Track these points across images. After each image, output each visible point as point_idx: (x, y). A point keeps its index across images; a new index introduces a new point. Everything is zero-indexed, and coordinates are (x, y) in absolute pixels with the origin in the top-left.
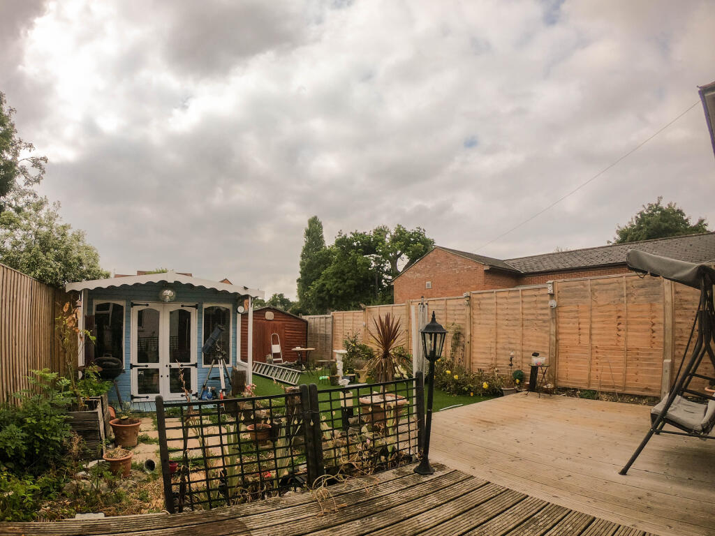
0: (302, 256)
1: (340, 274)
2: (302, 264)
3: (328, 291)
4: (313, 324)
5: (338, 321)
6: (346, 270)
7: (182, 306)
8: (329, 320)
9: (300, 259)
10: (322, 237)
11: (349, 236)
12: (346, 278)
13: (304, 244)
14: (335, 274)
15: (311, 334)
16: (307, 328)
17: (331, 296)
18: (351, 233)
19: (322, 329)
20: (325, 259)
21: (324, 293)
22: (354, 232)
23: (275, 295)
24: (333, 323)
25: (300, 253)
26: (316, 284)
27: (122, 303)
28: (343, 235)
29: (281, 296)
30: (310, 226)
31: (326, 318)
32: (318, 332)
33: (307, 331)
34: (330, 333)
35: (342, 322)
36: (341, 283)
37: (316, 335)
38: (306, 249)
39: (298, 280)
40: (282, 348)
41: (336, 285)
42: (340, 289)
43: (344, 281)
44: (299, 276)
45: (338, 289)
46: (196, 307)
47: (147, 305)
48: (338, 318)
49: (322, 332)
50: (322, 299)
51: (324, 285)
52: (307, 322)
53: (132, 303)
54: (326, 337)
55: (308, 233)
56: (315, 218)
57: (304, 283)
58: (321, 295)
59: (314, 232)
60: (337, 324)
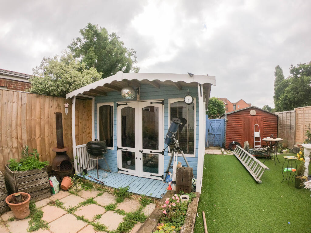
0: (275, 85)
1: (295, 89)
2: (275, 89)
3: (289, 99)
4: (281, 118)
5: (300, 115)
6: (298, 86)
7: (151, 103)
8: (293, 114)
9: (274, 87)
10: (283, 75)
11: (297, 67)
12: (298, 91)
13: (275, 79)
14: (292, 89)
15: (280, 124)
16: (278, 120)
17: (291, 102)
18: (298, 65)
19: (288, 121)
20: (286, 85)
21: (287, 101)
22: (299, 64)
23: (265, 106)
24: (296, 116)
25: (274, 84)
26: (282, 97)
27: (112, 104)
28: (293, 67)
29: (267, 106)
30: (276, 70)
31: (291, 113)
32: (285, 123)
33: (278, 122)
34: (294, 124)
35: (303, 115)
36: (296, 94)
37: (284, 126)
38: (276, 82)
39: (274, 97)
40: (261, 134)
41: (293, 96)
42: (296, 97)
43: (298, 93)
44: (274, 95)
45: (295, 97)
46: (163, 103)
47: (126, 104)
48: (300, 112)
49: (288, 123)
50: (286, 104)
51: (287, 96)
52: (277, 116)
53: (117, 104)
54: (291, 127)
55: (276, 74)
56: (278, 66)
57: (277, 98)
58: (285, 102)
59: (279, 73)
60: (299, 117)
